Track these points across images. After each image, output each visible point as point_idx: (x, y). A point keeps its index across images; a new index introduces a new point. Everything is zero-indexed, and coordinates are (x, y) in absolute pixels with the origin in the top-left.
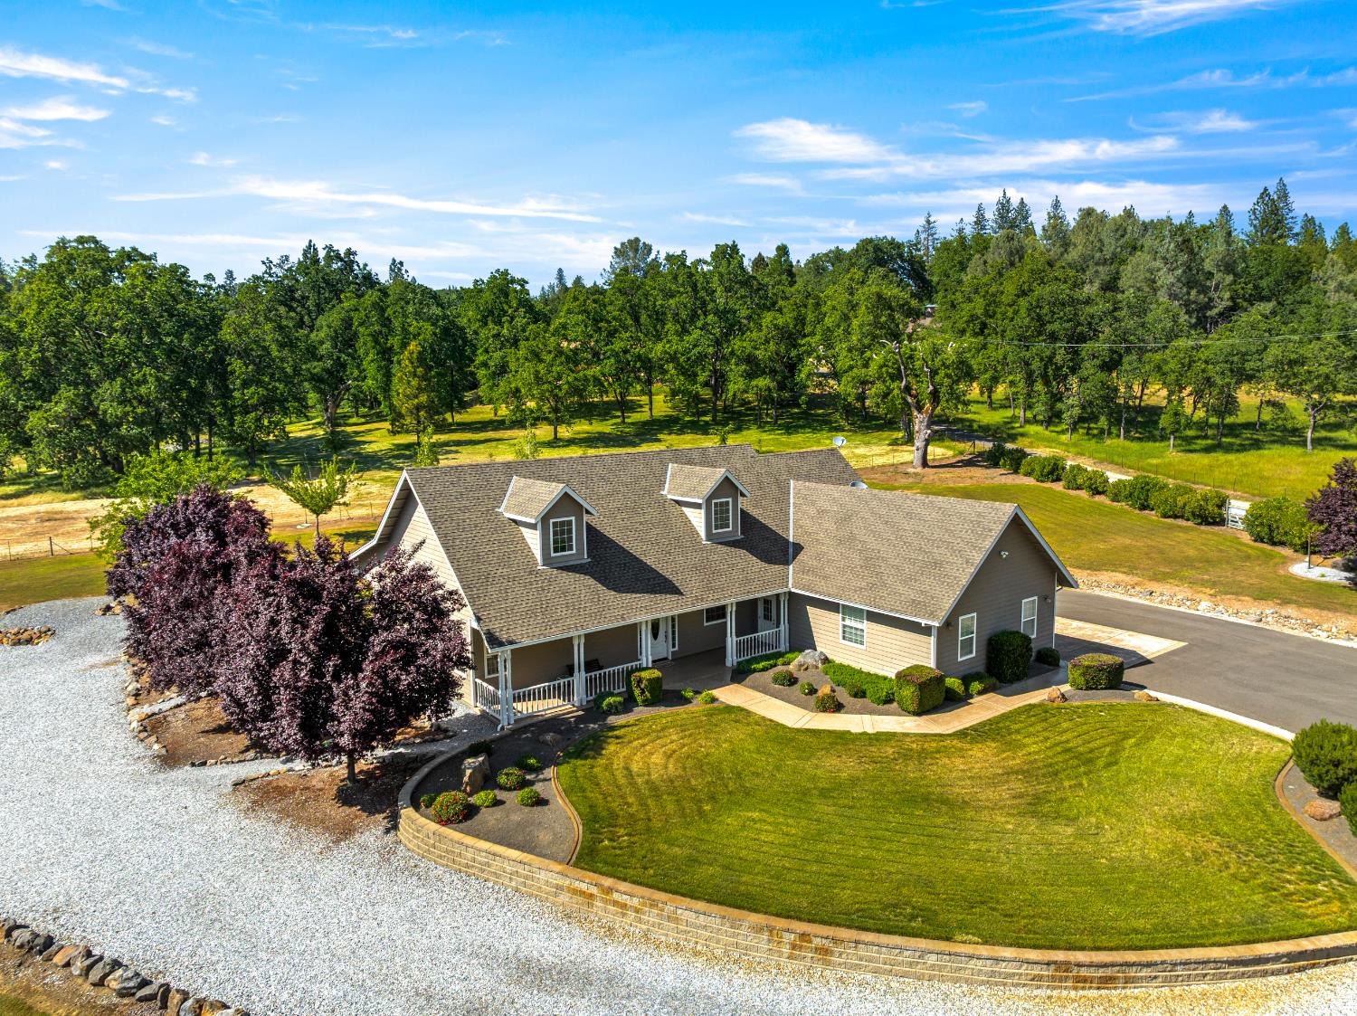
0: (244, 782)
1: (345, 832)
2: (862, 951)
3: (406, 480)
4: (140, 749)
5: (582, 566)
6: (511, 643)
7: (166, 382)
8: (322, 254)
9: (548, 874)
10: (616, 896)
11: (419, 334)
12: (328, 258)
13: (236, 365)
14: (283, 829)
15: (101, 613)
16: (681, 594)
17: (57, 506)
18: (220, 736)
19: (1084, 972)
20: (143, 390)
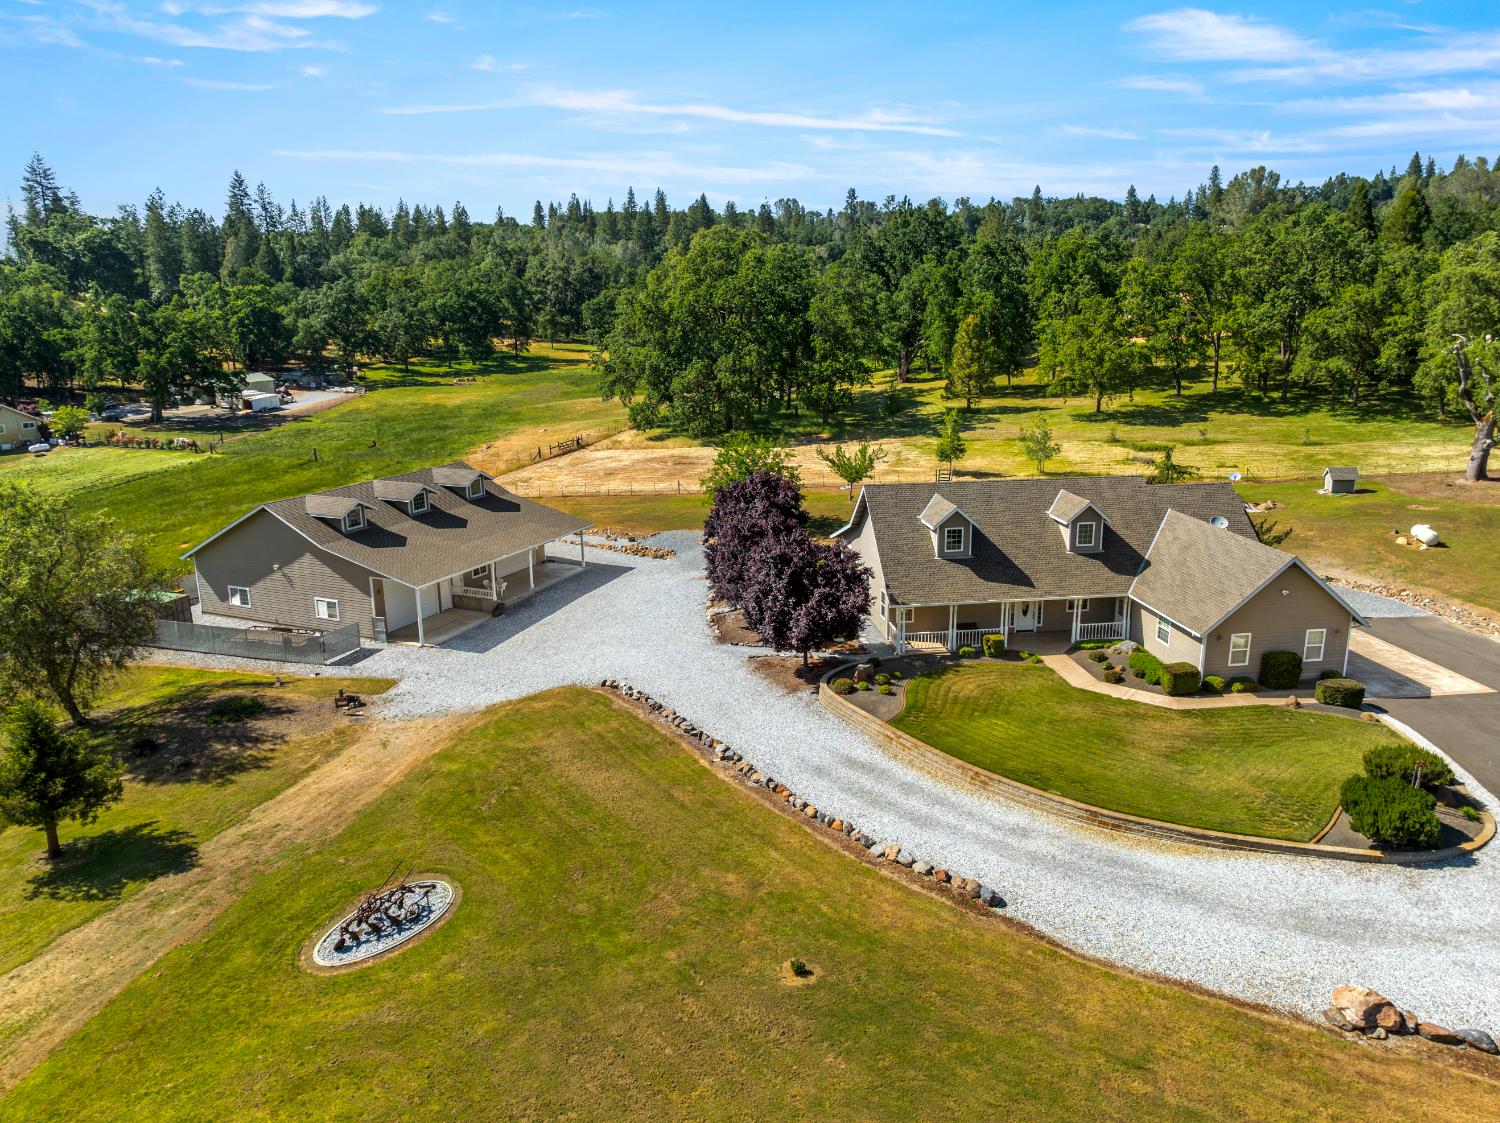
0: (754, 657)
1: (794, 690)
2: (1002, 787)
4: (708, 631)
6: (903, 604)
7: (765, 355)
9: (875, 725)
10: (902, 740)
11: (981, 304)
13: (818, 341)
14: (765, 683)
15: (702, 543)
16: (1033, 587)
17: (685, 451)
18: (747, 632)
19: (1105, 820)
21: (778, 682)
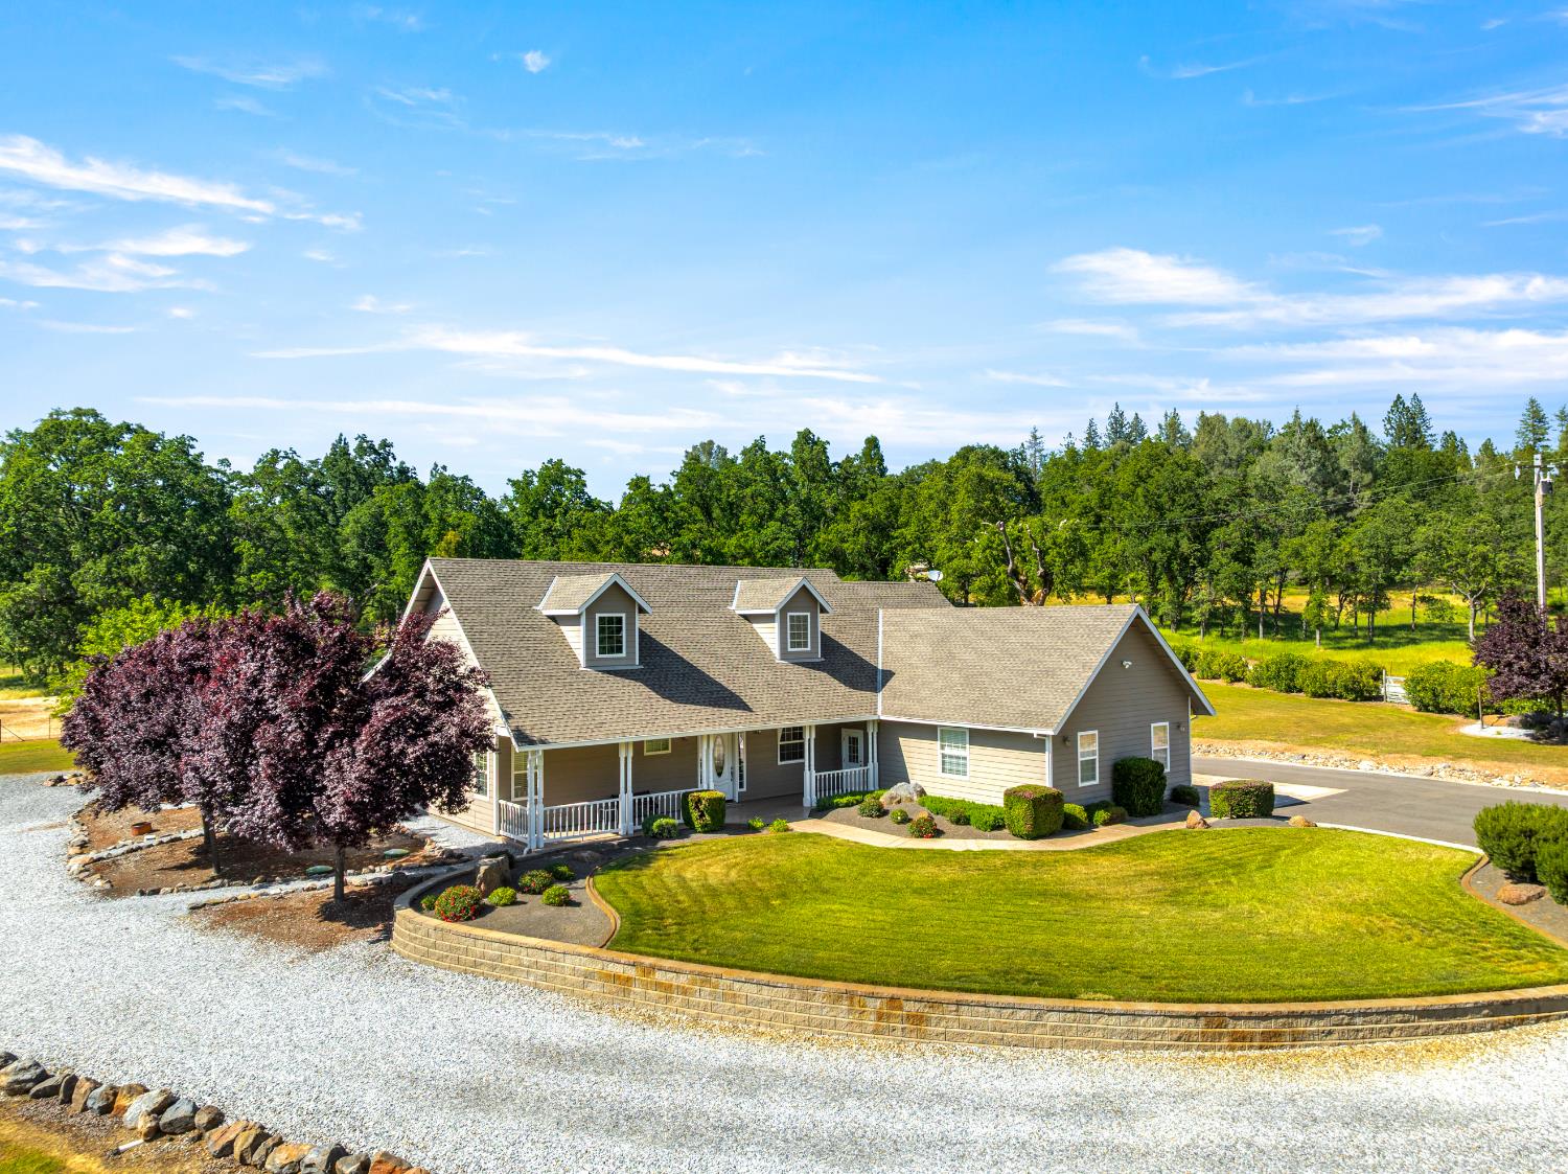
0: (205, 905)
1: (326, 943)
2: (966, 1015)
3: (429, 574)
5: (632, 671)
6: (543, 742)
7: (162, 562)
8: (353, 445)
9: (576, 960)
10: (659, 976)
11: (459, 526)
12: (361, 451)
13: (244, 546)
14: (245, 943)
15: (51, 783)
16: (750, 710)
17: (13, 702)
18: (180, 872)
19: (1242, 1027)
20: (132, 570)
21: (280, 938)
